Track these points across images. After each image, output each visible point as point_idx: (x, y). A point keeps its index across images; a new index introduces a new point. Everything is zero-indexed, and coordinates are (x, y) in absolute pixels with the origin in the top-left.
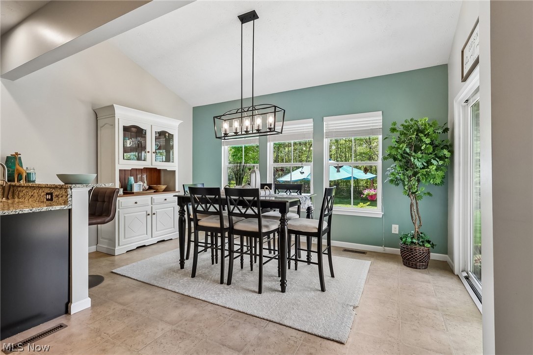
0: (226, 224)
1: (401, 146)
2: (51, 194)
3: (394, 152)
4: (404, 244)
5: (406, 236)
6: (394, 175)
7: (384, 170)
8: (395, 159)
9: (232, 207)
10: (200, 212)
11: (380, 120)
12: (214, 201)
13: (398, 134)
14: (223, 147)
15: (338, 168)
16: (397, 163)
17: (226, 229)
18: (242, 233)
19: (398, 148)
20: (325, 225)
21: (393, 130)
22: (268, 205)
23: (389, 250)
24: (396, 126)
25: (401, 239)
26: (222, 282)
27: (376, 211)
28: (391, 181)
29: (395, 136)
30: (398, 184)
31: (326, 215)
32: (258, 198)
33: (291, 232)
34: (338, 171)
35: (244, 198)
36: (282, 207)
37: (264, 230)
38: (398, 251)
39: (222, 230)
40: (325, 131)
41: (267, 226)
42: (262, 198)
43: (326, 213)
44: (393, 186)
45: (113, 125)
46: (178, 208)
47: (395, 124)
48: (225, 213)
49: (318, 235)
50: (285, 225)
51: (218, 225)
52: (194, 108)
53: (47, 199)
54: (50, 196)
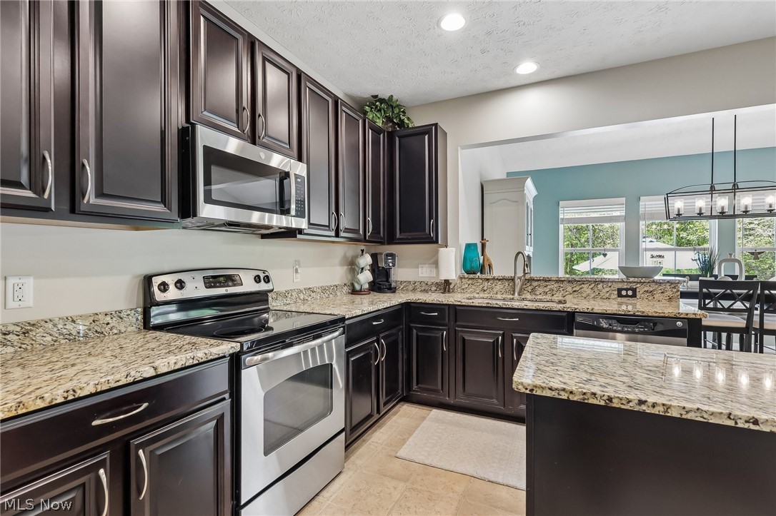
45: (518, 202)
52: (507, 173)
53: (620, 295)
54: (630, 293)
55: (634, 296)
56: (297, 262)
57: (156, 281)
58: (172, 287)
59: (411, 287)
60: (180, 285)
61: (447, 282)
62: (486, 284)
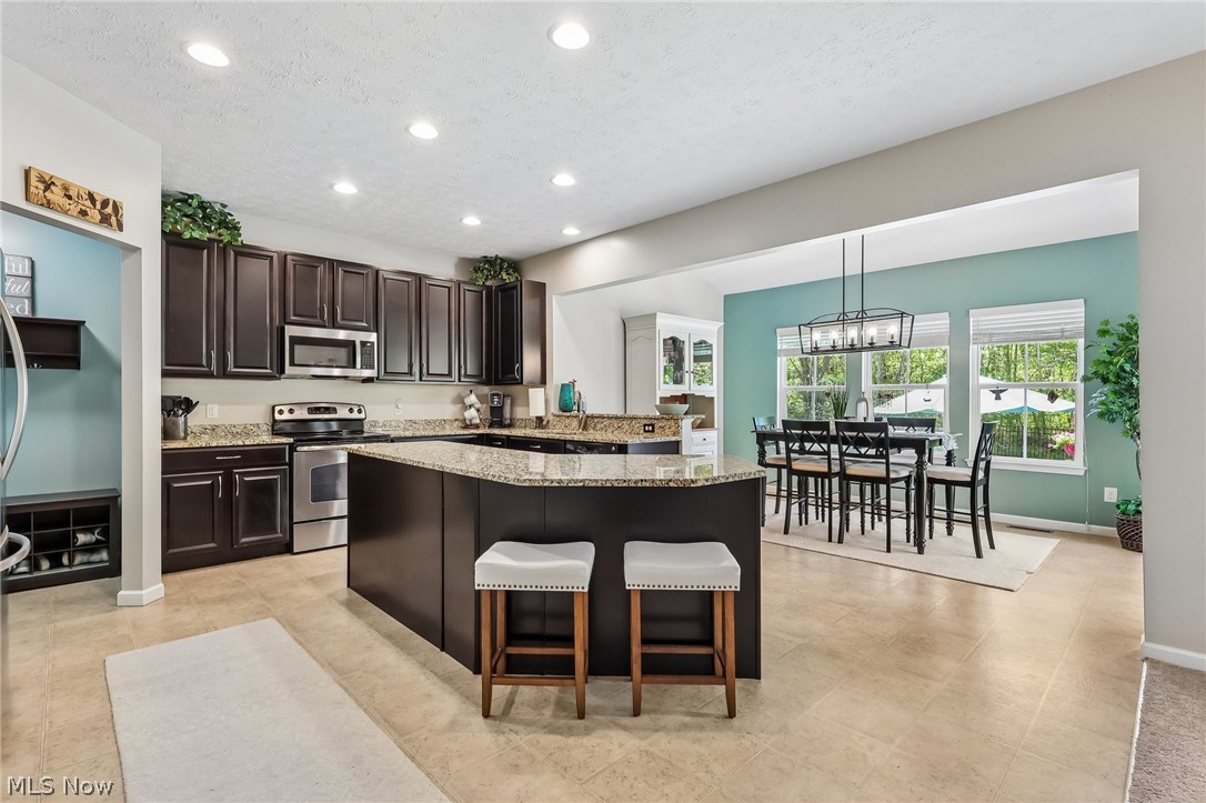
0: (836, 469)
1: (1115, 360)
2: (653, 426)
3: (1102, 370)
4: (1124, 514)
5: (1127, 502)
6: (1105, 404)
7: (1087, 398)
8: (1105, 380)
9: (844, 447)
10: (795, 452)
11: (1080, 313)
12: (820, 440)
13: (1114, 339)
14: (779, 359)
15: (998, 393)
16: (1107, 388)
17: (836, 474)
18: (862, 479)
19: (1111, 363)
20: (981, 475)
21: (1103, 333)
22: (901, 444)
23: (1096, 529)
24: (1109, 327)
25: (1118, 507)
26: (830, 540)
27: (1076, 466)
28: (1101, 415)
29: (1106, 344)
30: (1113, 420)
31: (982, 459)
32: (887, 434)
33: (932, 481)
34: (998, 398)
35: (866, 434)
36: (919, 445)
37: (892, 476)
38: (1113, 531)
39: (828, 475)
40: (971, 333)
41: (895, 471)
42: (890, 435)
43: (983, 456)
44: (1105, 423)
45: (652, 339)
46: (757, 447)
47: (1106, 323)
48: (835, 455)
49: (972, 484)
50: (922, 469)
51: (826, 470)
52: (725, 296)
53: (645, 431)
54: (650, 428)
55: (653, 431)
56: (398, 400)
57: (277, 408)
58: (286, 412)
59: (523, 425)
60: (291, 411)
61: (540, 419)
62: (568, 421)
